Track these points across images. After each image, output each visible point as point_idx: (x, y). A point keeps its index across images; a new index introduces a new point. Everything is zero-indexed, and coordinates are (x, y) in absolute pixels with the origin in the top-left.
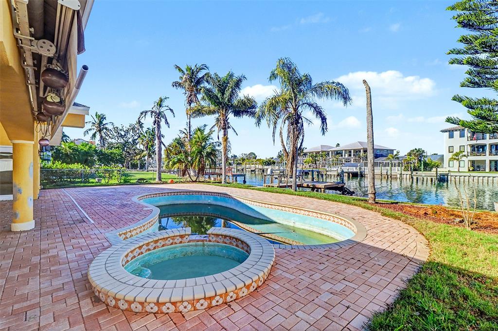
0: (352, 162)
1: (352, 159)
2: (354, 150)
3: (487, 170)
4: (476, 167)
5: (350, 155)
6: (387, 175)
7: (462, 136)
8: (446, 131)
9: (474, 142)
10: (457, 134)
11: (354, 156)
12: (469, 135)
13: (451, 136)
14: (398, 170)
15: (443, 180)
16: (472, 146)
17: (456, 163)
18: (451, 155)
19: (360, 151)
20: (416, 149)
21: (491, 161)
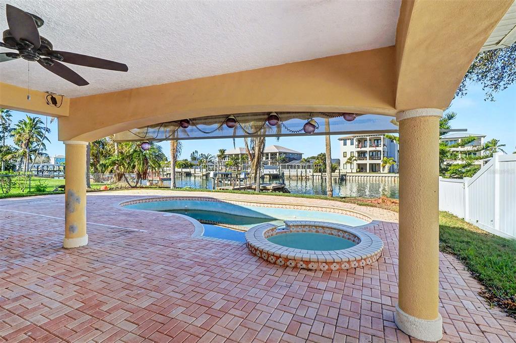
0: (269, 165)
1: (269, 162)
2: (271, 153)
3: (368, 171)
4: (361, 168)
5: (267, 158)
6: (301, 176)
7: (352, 144)
8: (342, 140)
9: (359, 149)
10: (348, 142)
11: (271, 159)
12: (357, 143)
13: (345, 144)
14: (310, 172)
15: (342, 179)
16: (358, 152)
17: (349, 165)
18: (345, 160)
19: (276, 155)
20: (322, 154)
21: (370, 164)
